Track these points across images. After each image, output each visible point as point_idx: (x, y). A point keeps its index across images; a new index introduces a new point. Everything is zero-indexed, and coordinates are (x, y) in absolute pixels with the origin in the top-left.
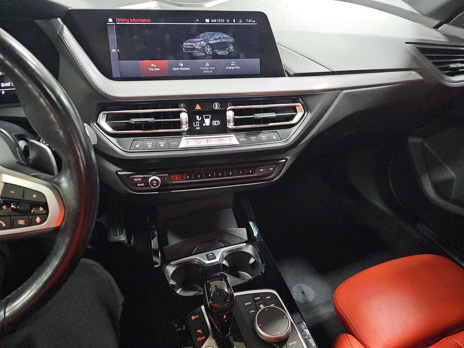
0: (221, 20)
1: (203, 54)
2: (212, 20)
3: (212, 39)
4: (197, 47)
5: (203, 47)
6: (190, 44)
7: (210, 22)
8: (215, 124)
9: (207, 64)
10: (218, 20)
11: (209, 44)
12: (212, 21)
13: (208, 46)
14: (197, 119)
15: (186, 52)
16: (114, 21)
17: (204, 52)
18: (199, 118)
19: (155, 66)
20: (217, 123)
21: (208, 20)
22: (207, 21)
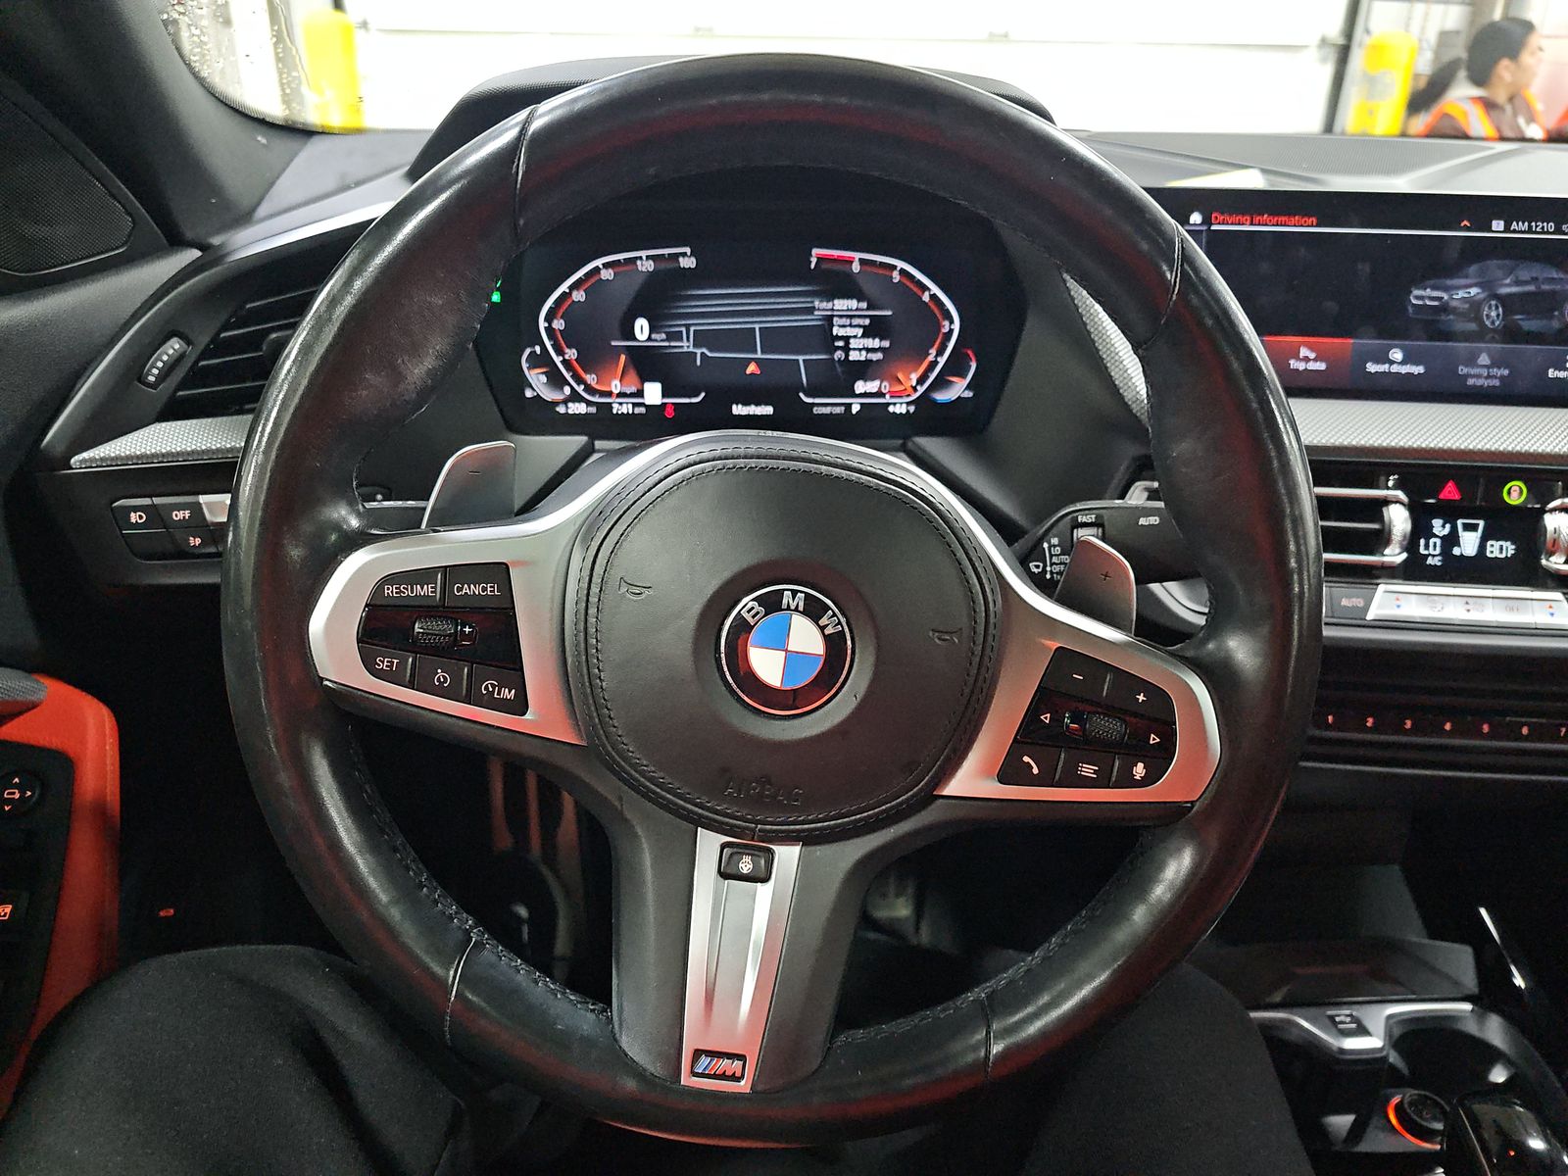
0: (1545, 224)
1: (1473, 326)
2: (1515, 223)
3: (1508, 281)
4: (1454, 304)
5: (1475, 306)
6: (1436, 294)
7: (1507, 229)
8: (1496, 554)
9: (1484, 359)
10: (1533, 224)
11: (1499, 298)
12: (1514, 226)
13: (1493, 303)
14: (1435, 531)
15: (1415, 316)
16: (1207, 221)
17: (1478, 319)
18: (1443, 526)
19: (1312, 355)
20: (1504, 552)
21: (1502, 223)
22: (1498, 225)
